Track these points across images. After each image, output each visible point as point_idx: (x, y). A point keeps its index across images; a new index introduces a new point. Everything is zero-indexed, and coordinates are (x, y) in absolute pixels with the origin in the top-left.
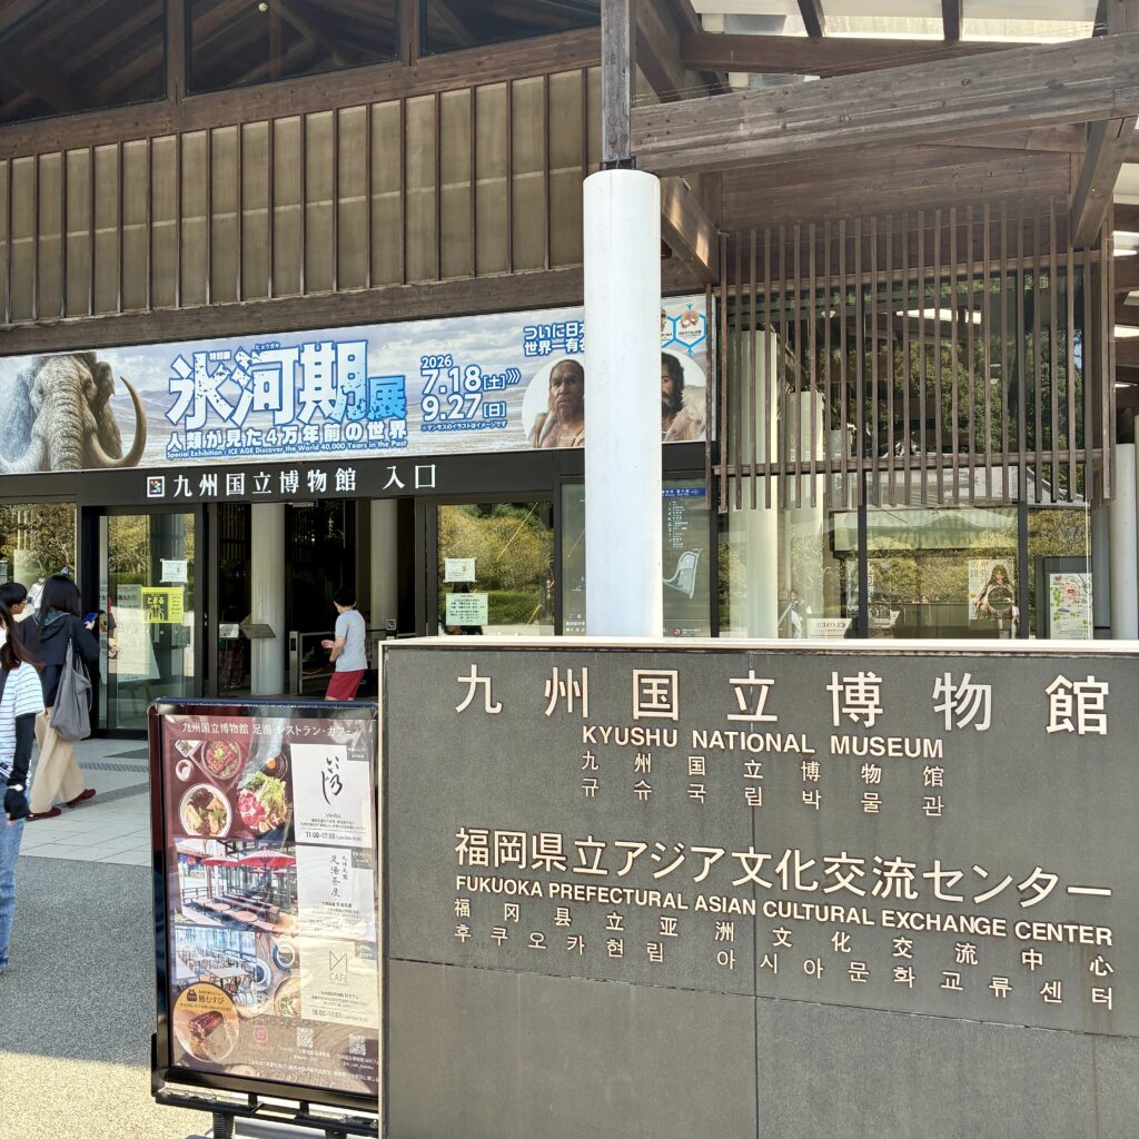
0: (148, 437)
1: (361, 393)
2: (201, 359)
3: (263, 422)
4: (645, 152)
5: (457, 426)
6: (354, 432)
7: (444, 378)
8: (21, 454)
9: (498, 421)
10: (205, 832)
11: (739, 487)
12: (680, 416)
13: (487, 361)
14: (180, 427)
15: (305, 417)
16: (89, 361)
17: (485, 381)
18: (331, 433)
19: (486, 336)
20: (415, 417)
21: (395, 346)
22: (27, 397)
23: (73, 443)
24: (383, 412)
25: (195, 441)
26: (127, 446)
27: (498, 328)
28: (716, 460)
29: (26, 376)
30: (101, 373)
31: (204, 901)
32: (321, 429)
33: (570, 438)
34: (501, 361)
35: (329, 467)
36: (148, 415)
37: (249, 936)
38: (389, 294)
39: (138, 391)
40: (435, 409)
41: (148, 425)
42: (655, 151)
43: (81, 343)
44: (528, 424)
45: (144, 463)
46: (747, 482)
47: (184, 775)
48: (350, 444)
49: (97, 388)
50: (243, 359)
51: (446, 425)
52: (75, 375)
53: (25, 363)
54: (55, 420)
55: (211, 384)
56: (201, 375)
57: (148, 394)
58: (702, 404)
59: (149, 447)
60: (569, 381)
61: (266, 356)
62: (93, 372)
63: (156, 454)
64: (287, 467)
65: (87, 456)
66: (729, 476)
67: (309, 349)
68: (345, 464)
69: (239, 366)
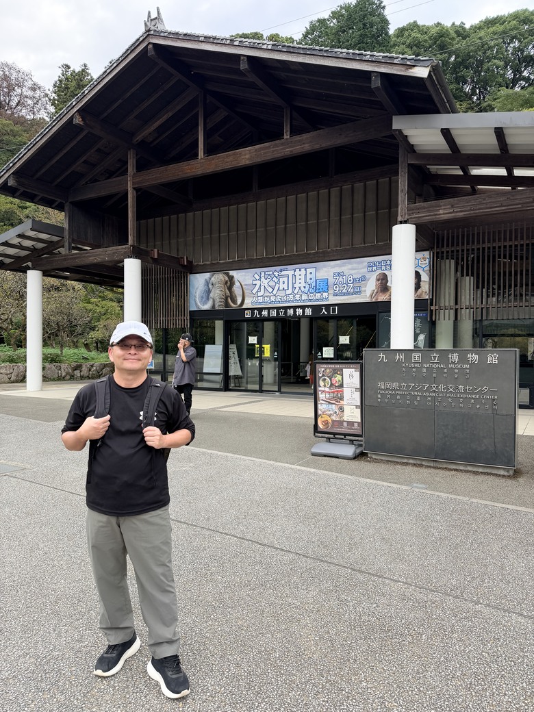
0: (246, 298)
1: (314, 284)
2: (263, 274)
3: (283, 293)
4: (412, 218)
5: (345, 294)
6: (311, 296)
7: (341, 279)
8: (206, 304)
9: (359, 293)
10: (325, 386)
11: (439, 313)
12: (420, 290)
13: (355, 274)
14: (256, 295)
15: (296, 292)
16: (227, 274)
17: (355, 280)
18: (304, 297)
19: (355, 265)
20: (331, 291)
21: (325, 269)
22: (208, 286)
23: (223, 300)
24: (321, 290)
25: (261, 299)
26: (239, 301)
27: (359, 263)
28: (432, 304)
29: (208, 279)
30: (231, 278)
31: (324, 399)
32: (301, 296)
33: (382, 298)
34: (360, 273)
35: (303, 307)
36: (246, 291)
37: (334, 405)
38: (323, 252)
39: (242, 284)
40: (338, 289)
41: (246, 295)
42: (414, 218)
43: (225, 269)
44: (368, 293)
45: (244, 307)
46: (442, 312)
47: (321, 375)
48: (310, 300)
49: (230, 283)
50: (276, 274)
51: (342, 294)
52: (223, 279)
53: (207, 275)
54: (217, 293)
55: (266, 281)
56: (263, 279)
57: (246, 285)
58: (427, 286)
59: (246, 302)
60: (382, 280)
61: (283, 273)
62: (229, 278)
63: (248, 304)
64: (290, 307)
65: (227, 304)
66: (436, 310)
67: (297, 270)
68: (308, 306)
69: (275, 275)
